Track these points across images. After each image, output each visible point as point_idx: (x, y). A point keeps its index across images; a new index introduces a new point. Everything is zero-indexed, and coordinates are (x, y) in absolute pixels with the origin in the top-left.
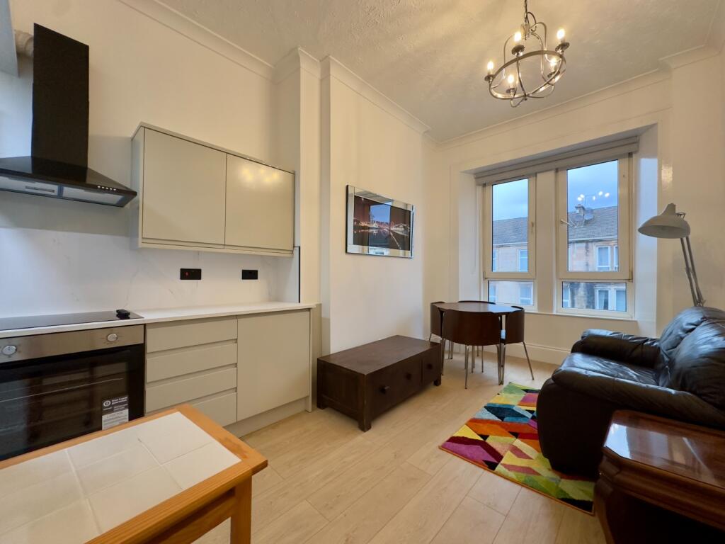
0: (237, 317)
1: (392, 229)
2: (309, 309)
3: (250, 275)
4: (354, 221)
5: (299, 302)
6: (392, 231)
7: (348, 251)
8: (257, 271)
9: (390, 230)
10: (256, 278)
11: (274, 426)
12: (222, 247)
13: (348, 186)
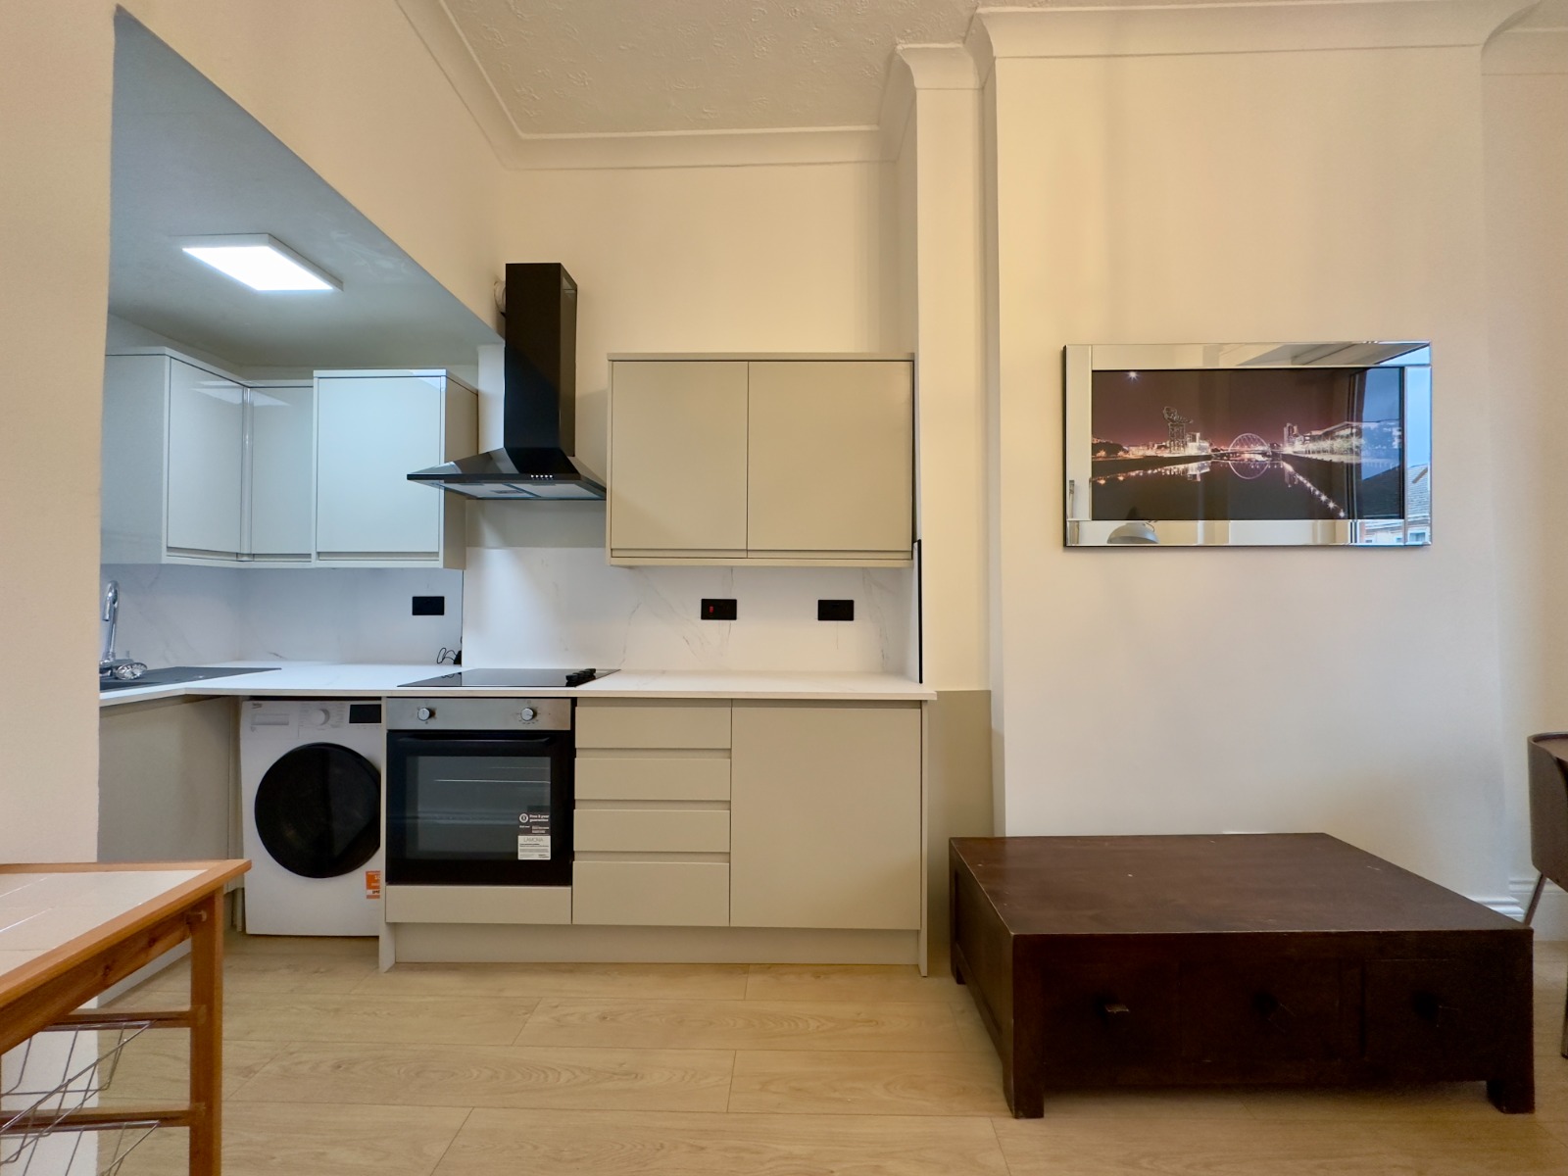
0: (732, 702)
1: (1288, 450)
2: (919, 704)
3: (835, 610)
4: (1095, 448)
5: (921, 681)
6: (1288, 458)
7: (1069, 544)
8: (851, 603)
9: (1275, 456)
10: (850, 617)
11: (821, 971)
12: (744, 554)
13: (1065, 348)
